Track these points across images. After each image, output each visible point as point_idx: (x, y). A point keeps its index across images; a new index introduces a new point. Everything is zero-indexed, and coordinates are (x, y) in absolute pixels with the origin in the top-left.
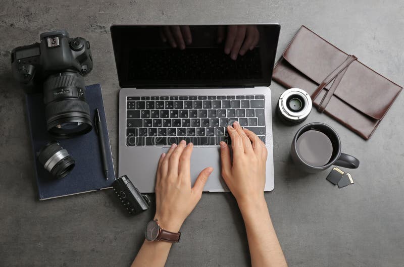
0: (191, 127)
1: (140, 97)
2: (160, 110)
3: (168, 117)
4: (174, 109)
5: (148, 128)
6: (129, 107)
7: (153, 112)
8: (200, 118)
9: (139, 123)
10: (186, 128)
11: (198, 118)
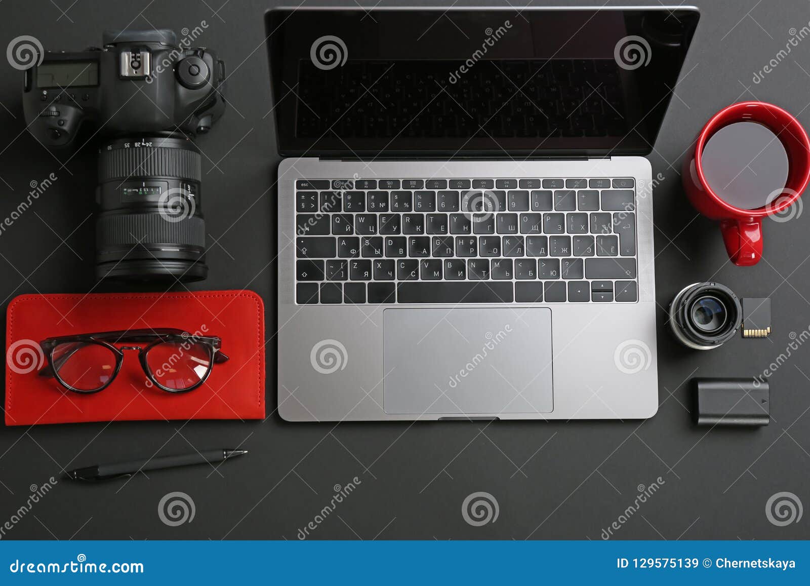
0: (455, 257)
1: (328, 182)
2: (378, 214)
3: (398, 232)
4: (413, 212)
5: (349, 259)
6: (303, 205)
7: (362, 220)
8: (478, 236)
9: (328, 247)
10: (443, 259)
11: (472, 234)
